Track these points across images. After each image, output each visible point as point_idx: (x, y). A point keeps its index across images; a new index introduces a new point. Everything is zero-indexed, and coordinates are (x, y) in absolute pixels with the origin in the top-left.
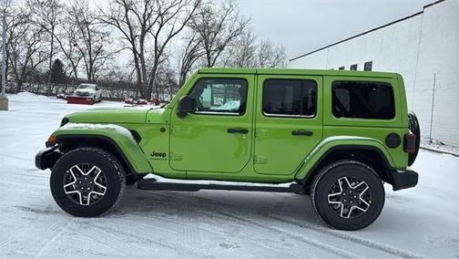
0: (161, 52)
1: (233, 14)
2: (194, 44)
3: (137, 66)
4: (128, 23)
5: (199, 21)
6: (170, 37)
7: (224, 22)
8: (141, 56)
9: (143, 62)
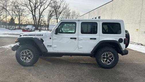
0: (41, 15)
1: (64, 3)
2: (51, 12)
3: (34, 19)
4: (31, 6)
5: (53, 5)
6: (44, 10)
7: (61, 5)
8: (35, 16)
9: (35, 18)
